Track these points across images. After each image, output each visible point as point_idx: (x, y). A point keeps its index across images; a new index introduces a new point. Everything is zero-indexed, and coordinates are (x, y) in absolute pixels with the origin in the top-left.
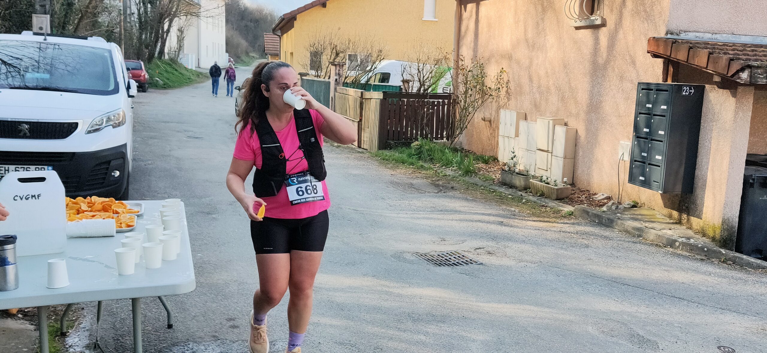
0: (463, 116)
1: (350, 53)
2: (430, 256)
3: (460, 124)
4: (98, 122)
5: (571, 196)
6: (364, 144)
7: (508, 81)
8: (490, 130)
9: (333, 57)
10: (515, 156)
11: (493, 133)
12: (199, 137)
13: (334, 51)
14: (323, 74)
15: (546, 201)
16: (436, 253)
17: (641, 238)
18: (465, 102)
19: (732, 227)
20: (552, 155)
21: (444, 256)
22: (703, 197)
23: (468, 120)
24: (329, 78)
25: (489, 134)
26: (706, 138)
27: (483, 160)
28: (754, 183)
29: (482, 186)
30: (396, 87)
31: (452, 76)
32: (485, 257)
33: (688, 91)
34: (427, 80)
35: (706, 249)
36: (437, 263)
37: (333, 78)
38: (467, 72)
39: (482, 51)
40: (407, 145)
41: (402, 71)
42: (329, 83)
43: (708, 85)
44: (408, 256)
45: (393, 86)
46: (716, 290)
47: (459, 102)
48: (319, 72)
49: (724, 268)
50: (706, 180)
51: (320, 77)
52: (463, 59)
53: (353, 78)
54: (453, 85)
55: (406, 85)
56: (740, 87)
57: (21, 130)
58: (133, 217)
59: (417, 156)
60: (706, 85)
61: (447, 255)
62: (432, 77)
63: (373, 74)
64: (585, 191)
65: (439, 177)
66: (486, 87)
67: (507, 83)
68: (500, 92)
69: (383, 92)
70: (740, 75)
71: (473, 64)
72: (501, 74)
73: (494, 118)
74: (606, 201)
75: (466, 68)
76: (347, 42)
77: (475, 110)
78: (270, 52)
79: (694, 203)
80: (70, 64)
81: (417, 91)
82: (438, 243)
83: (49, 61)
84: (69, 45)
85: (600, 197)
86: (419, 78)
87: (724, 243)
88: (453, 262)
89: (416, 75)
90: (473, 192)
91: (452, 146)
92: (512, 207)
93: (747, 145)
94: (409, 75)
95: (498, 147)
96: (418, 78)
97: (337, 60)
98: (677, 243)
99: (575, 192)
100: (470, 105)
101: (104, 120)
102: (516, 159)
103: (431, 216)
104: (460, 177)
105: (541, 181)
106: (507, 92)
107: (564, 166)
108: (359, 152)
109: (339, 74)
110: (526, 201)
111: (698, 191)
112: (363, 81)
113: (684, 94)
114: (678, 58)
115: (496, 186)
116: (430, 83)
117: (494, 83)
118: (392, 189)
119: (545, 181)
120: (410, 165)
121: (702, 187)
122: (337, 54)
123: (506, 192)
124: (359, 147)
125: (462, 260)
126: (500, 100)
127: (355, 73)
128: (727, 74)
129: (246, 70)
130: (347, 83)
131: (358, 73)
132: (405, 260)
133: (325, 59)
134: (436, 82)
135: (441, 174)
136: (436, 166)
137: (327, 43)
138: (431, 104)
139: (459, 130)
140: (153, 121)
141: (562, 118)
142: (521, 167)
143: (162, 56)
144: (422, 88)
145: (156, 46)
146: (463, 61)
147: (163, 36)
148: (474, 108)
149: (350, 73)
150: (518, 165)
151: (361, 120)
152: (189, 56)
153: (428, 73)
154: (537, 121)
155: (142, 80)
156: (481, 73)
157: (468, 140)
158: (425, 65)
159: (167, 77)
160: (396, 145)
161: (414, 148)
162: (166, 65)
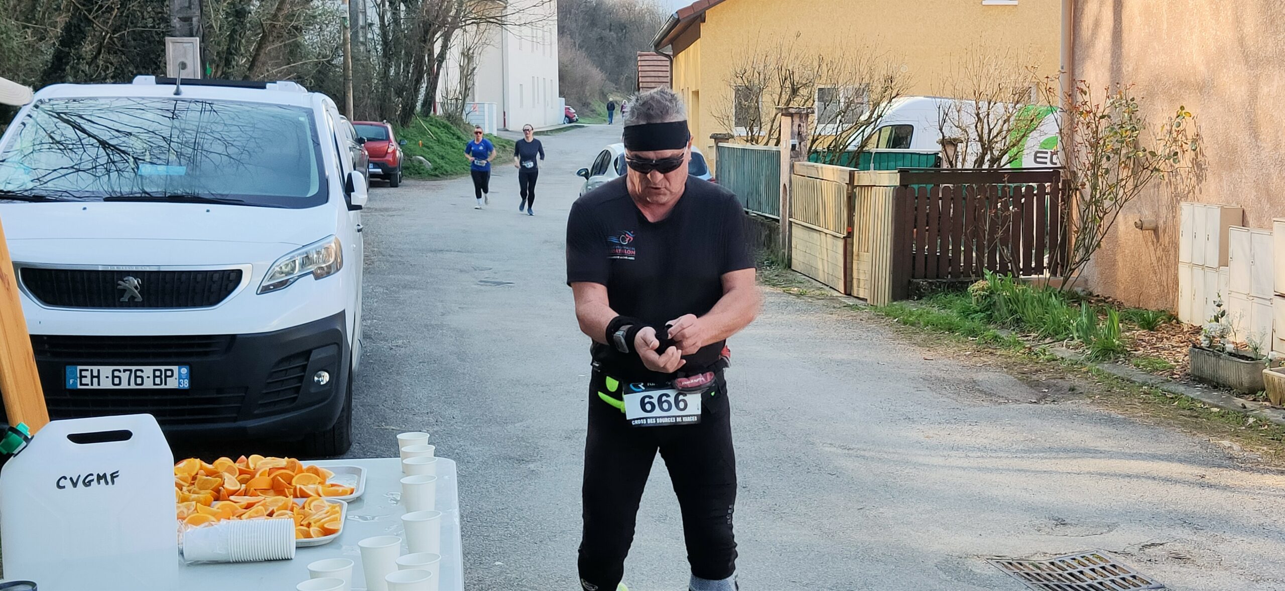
1: (823, 87)
2: (1031, 567)
3: (1083, 240)
4: (283, 268)
6: (858, 287)
7: (1199, 134)
8: (1155, 251)
9: (785, 97)
10: (1223, 313)
11: (1164, 258)
12: (504, 281)
13: (788, 85)
14: (764, 134)
16: (1045, 558)
18: (1094, 188)
21: (1065, 567)
23: (1101, 229)
24: (777, 144)
25: (1154, 259)
27: (1143, 320)
29: (1144, 384)
30: (927, 154)
31: (1061, 130)
32: (1168, 568)
34: (999, 138)
36: (1051, 584)
37: (787, 142)
38: (1096, 119)
39: (1130, 69)
40: (959, 287)
41: (940, 121)
42: (779, 153)
44: (980, 568)
45: (920, 154)
47: (1080, 187)
48: (755, 130)
51: (757, 143)
52: (1085, 89)
53: (831, 139)
54: (1064, 149)
55: (951, 152)
57: (123, 291)
59: (982, 315)
61: (1075, 563)
62: (1009, 131)
63: (873, 129)
65: (1037, 363)
66: (1145, 150)
67: (1194, 141)
68: (1179, 161)
69: (901, 171)
71: (1112, 101)
72: (1178, 120)
73: (1165, 223)
75: (1094, 109)
76: (816, 64)
77: (1119, 204)
80: (234, 141)
81: (975, 163)
82: (1047, 530)
83: (190, 137)
84: (232, 102)
86: (978, 135)
88: (1090, 582)
89: (973, 126)
90: (1123, 399)
91: (1067, 287)
92: (1223, 438)
94: (956, 129)
95: (1177, 289)
96: (976, 133)
97: (794, 104)
100: (1107, 193)
101: (297, 262)
102: (1227, 321)
103: (1025, 464)
104: (1089, 364)
106: (1195, 161)
108: (848, 306)
109: (799, 134)
110: (1256, 422)
112: (852, 147)
115: (1178, 382)
116: (1005, 145)
117: (1163, 143)
118: (928, 393)
120: (968, 335)
122: (795, 91)
123: (1204, 400)
124: (848, 293)
125: (1112, 577)
126: (1178, 182)
127: (835, 130)
130: (816, 152)
131: (840, 129)
132: (971, 577)
133: (768, 104)
135: (1042, 356)
136: (1029, 338)
137: (773, 67)
138: (1011, 194)
139: (1081, 251)
142: (1240, 339)
143: (431, 110)
144: (988, 157)
145: (417, 91)
146: (1086, 94)
147: (432, 68)
148: (1116, 201)
149: (824, 128)
150: (1233, 334)
151: (850, 234)
152: (484, 107)
153: (1000, 122)
154: (1275, 228)
155: (389, 161)
156: (1131, 119)
157: (1102, 274)
158: (992, 104)
159: (440, 154)
160: (931, 289)
161: (974, 296)
162: (439, 128)
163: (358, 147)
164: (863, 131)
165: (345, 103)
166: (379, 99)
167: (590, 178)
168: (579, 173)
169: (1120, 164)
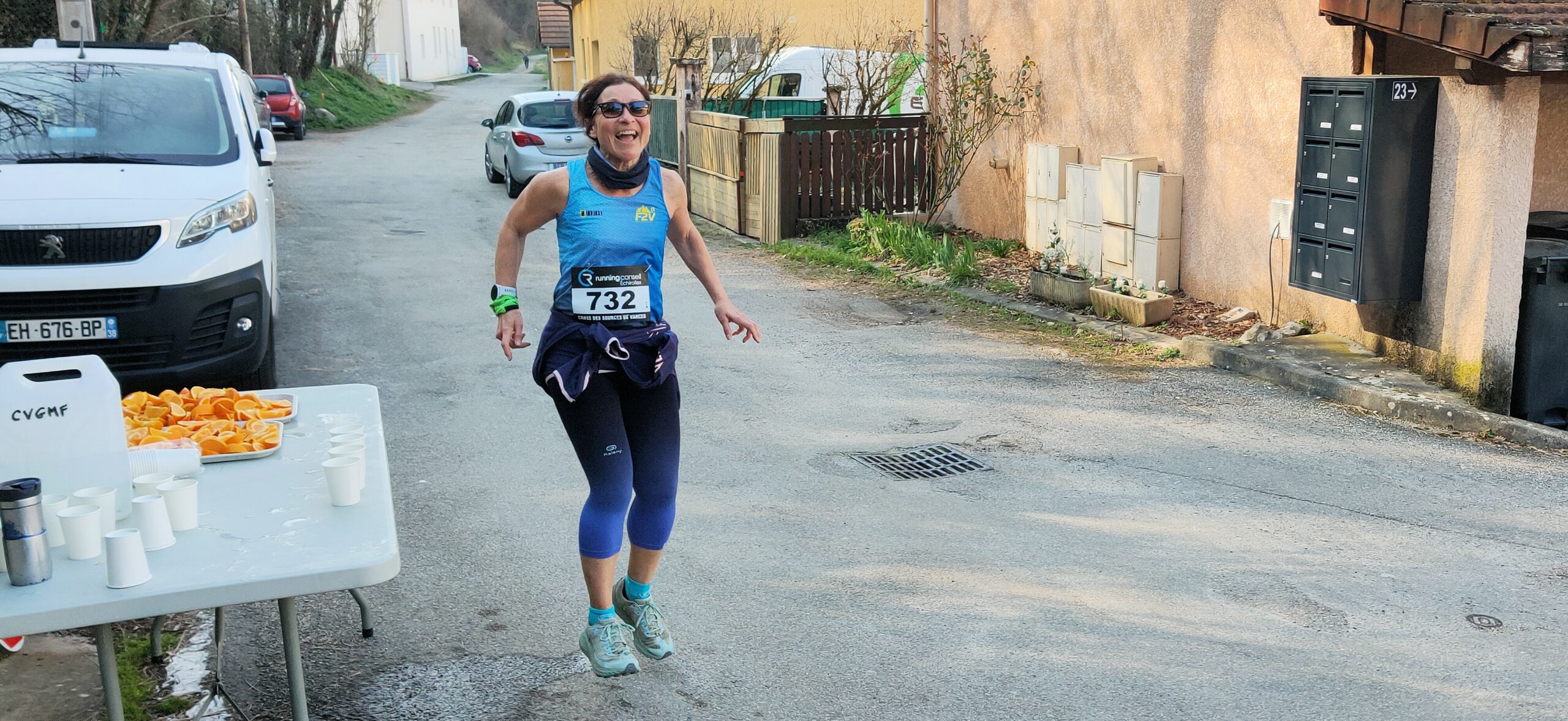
0: (951, 161)
1: (715, 36)
2: (887, 459)
3: (946, 178)
4: (200, 222)
5: (1175, 317)
6: (751, 227)
7: (1041, 82)
8: (1005, 187)
9: (679, 48)
10: (1058, 241)
11: (1014, 193)
12: (414, 230)
13: (682, 36)
14: (661, 82)
15: (1124, 329)
17: (1319, 398)
18: (954, 131)
19: (1504, 366)
20: (1134, 234)
21: (915, 458)
22: (1442, 307)
23: (961, 169)
24: (674, 93)
25: (1006, 194)
26: (1445, 187)
27: (996, 249)
28: (1545, 274)
29: (993, 304)
30: (814, 102)
31: (924, 79)
33: (1404, 91)
34: (878, 86)
35: (1449, 414)
36: (902, 472)
37: (682, 92)
38: (955, 69)
39: (983, 23)
40: (840, 225)
41: (825, 69)
42: (674, 103)
43: (1446, 77)
44: (843, 462)
45: (806, 101)
46: (1469, 498)
47: (943, 131)
48: (653, 78)
49: (1489, 450)
50: (1447, 272)
52: (945, 41)
53: (724, 88)
54: (927, 96)
55: (834, 98)
56: (1512, 78)
57: (47, 249)
58: (275, 427)
59: (859, 249)
60: (1441, 77)
62: (887, 78)
63: (763, 78)
64: (1204, 304)
65: (905, 290)
66: (996, 97)
67: (1038, 87)
68: (1025, 106)
69: (785, 119)
70: (1510, 55)
71: (967, 51)
72: (1023, 69)
73: (1015, 161)
74: (1246, 322)
75: (952, 60)
76: (708, 15)
77: (976, 146)
78: (551, 41)
79: (1425, 320)
80: (139, 102)
81: (857, 111)
84: (133, 63)
85: (1235, 314)
86: (859, 83)
87: (1488, 399)
88: (934, 468)
89: (854, 74)
90: (975, 317)
91: (932, 222)
92: (1054, 346)
93: (1528, 198)
94: (839, 77)
95: (1025, 220)
96: (857, 81)
97: (688, 55)
98: (1391, 403)
99: (1182, 308)
100: (965, 136)
101: (213, 217)
102: (1062, 246)
104: (949, 288)
105: (1113, 289)
106: (1038, 104)
107: (1160, 254)
108: (743, 245)
109: (693, 84)
110: (1083, 332)
111: (1432, 296)
112: (744, 96)
113: (1396, 97)
114: (1381, 25)
115: (1021, 301)
116: (883, 92)
117: (1012, 89)
118: (810, 320)
119: (1120, 289)
120: (847, 268)
121: (1440, 286)
122: (688, 43)
123: (1042, 315)
124: (742, 232)
125: (953, 464)
126: (1025, 124)
127: (728, 79)
128: (1483, 53)
129: (505, 81)
130: (711, 100)
131: (733, 78)
132: (837, 470)
133: (665, 52)
134: (895, 89)
135: (909, 284)
136: (899, 268)
137: (666, 18)
138: (884, 139)
139: (945, 187)
140: (318, 202)
141: (1152, 156)
142: (1073, 262)
143: (331, 62)
144: (868, 104)
145: (316, 42)
146: (945, 46)
147: (329, 20)
148: (973, 143)
149: (718, 78)
150: (1066, 258)
151: (742, 179)
152: (385, 58)
153: (879, 71)
154: (1102, 165)
155: (291, 114)
156: (984, 68)
157: (963, 209)
158: (871, 53)
159: (344, 106)
160: (816, 227)
161: (853, 232)
162: (341, 80)
163: (260, 101)
164: (754, 80)
165: (242, 56)
166: (277, 52)
167: (495, 128)
168: (484, 124)
169: (976, 110)
